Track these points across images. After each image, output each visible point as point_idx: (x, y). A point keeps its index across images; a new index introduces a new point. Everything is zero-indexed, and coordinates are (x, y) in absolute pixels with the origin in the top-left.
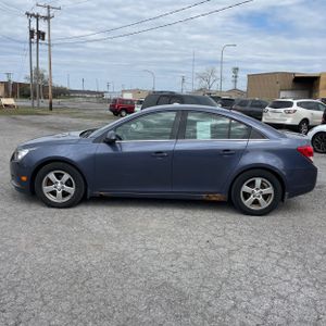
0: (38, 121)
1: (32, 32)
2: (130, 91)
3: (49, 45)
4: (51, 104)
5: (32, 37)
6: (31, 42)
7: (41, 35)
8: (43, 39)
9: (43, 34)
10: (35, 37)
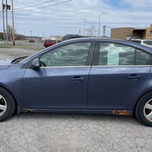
0: (5, 51)
1: (4, 6)
2: (54, 37)
3: (13, 12)
4: (14, 42)
5: (4, 8)
6: (3, 11)
7: (8, 7)
8: (10, 9)
9: (10, 6)
10: (6, 8)
